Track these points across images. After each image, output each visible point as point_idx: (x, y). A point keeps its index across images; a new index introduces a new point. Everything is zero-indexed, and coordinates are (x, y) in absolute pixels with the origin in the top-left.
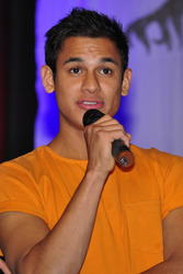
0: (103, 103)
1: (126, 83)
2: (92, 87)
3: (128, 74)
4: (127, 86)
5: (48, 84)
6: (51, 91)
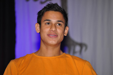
0: (57, 36)
1: (66, 31)
2: (54, 29)
3: (67, 28)
4: (67, 33)
5: (38, 30)
6: (39, 32)
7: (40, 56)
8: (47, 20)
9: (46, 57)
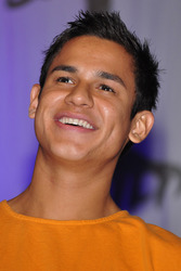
7: (25, 213)
8: (65, 68)
9: (42, 221)
